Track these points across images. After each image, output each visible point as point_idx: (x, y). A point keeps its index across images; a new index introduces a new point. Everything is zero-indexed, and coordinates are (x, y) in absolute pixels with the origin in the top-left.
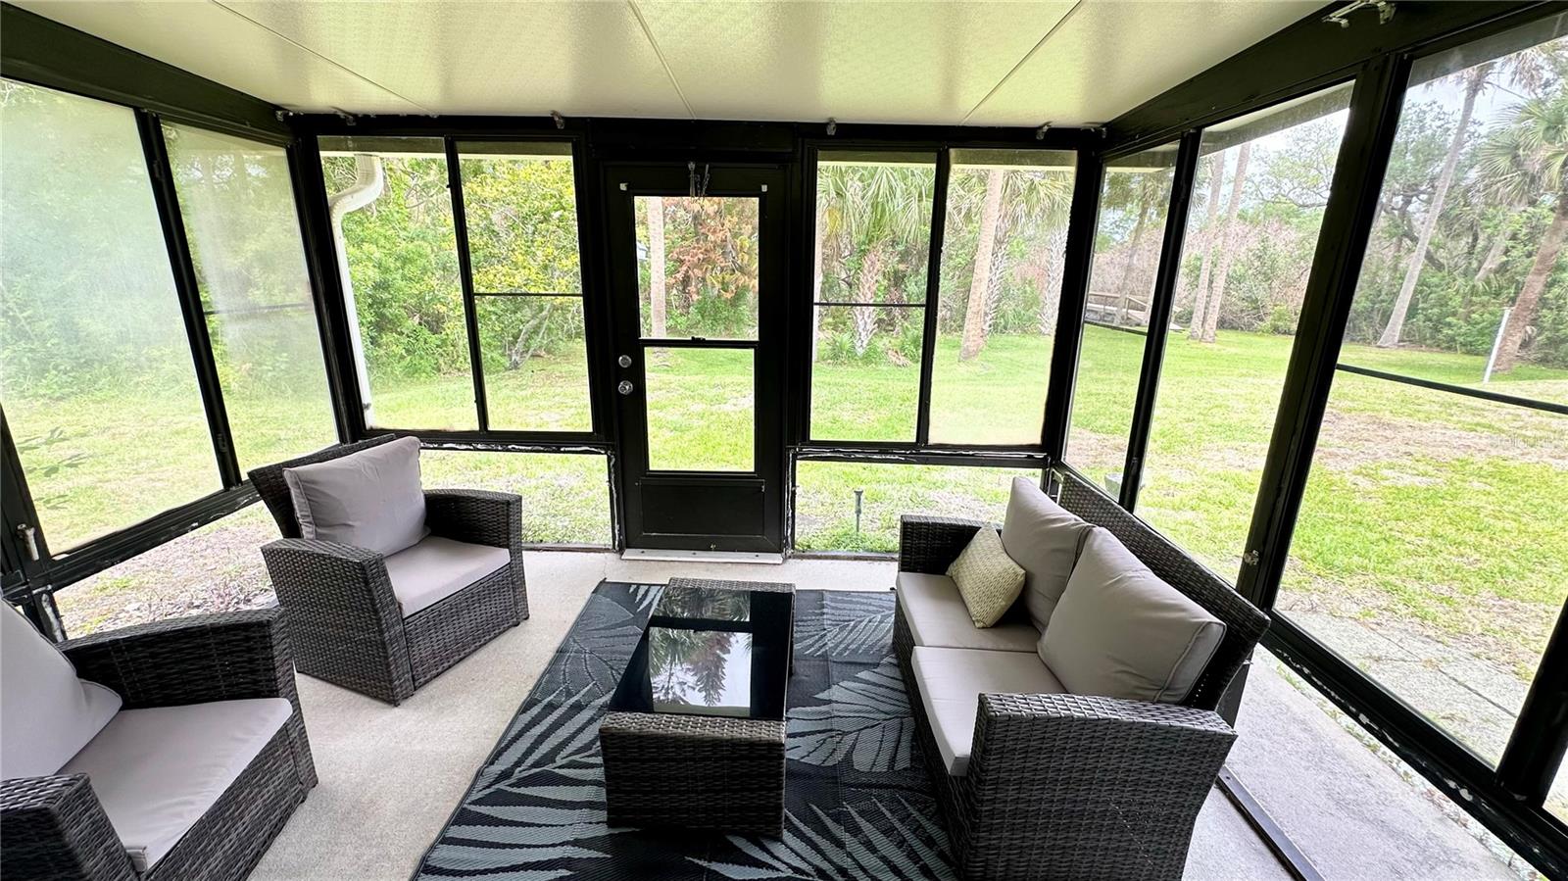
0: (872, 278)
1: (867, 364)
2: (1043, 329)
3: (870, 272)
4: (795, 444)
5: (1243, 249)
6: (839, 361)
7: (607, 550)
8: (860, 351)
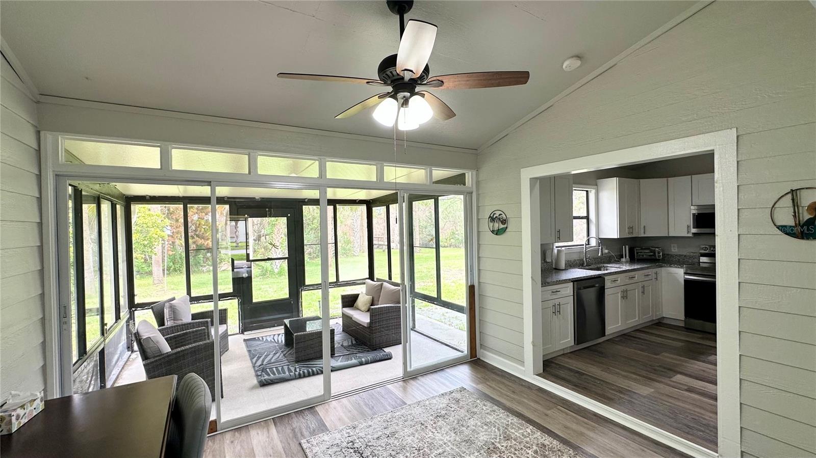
0: (279, 236)
1: (280, 276)
2: (355, 253)
3: (278, 233)
4: (301, 287)
5: (424, 215)
6: (266, 276)
7: (237, 334)
8: (276, 271)
